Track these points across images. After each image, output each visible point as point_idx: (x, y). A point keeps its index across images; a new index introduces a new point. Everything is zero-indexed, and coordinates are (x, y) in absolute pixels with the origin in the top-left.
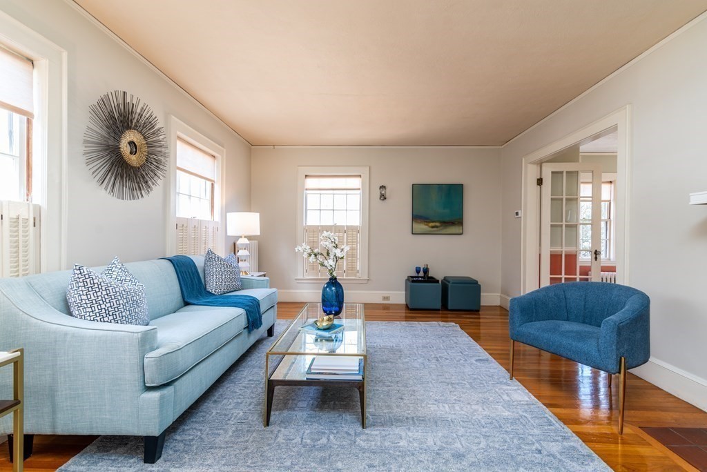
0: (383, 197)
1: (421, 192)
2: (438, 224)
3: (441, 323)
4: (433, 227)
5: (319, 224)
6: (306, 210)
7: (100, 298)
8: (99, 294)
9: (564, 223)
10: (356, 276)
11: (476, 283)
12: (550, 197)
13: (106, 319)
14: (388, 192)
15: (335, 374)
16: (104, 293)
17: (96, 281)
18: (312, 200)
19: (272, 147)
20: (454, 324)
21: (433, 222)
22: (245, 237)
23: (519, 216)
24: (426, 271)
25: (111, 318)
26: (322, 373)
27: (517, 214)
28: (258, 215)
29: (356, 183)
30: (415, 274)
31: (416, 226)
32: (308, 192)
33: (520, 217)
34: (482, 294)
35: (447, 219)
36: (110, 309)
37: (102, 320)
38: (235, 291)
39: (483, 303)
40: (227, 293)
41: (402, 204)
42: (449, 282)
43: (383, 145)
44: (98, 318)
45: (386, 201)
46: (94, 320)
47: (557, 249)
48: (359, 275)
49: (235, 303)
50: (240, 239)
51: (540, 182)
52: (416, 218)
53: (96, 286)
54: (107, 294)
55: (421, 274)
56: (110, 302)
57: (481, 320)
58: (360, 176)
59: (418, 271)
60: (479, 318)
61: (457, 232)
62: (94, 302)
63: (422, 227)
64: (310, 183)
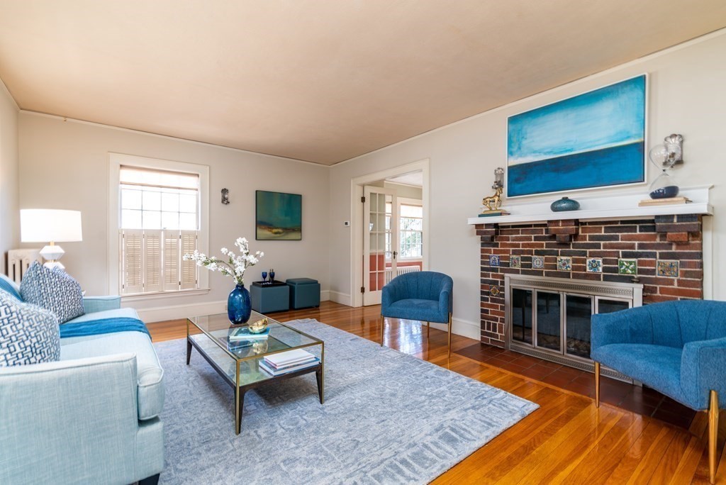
0: (225, 201)
1: (264, 199)
2: (280, 230)
3: (301, 320)
4: (276, 233)
5: (140, 228)
6: (121, 209)
7: (22, 332)
8: (20, 326)
9: (377, 232)
10: (194, 287)
11: (316, 282)
12: (369, 212)
13: (33, 360)
14: (229, 196)
15: (298, 365)
16: (27, 324)
17: (13, 309)
18: (129, 198)
19: (63, 119)
20: (309, 319)
21: (276, 228)
22: (56, 244)
23: (349, 225)
24: (272, 275)
25: (39, 357)
26: (288, 368)
27: (346, 223)
28: (79, 213)
29: (193, 182)
30: (262, 280)
31: (259, 231)
32: (123, 186)
33: (350, 227)
34: (321, 292)
35: (289, 226)
36: (37, 345)
37: (27, 362)
38: (79, 316)
39: (321, 300)
40: (71, 320)
41: (245, 210)
42: (295, 284)
43: (226, 145)
44: (22, 361)
45: (228, 205)
46: (14, 364)
47: (374, 251)
48: (198, 286)
49: (106, 329)
50: (46, 247)
51: (363, 199)
52: (260, 224)
53: (15, 315)
54: (31, 326)
55: (268, 278)
56: (36, 336)
57: (321, 314)
58: (198, 175)
59: (264, 276)
60: (319, 312)
61: (297, 238)
62: (14, 338)
63: (264, 233)
64: (126, 175)
